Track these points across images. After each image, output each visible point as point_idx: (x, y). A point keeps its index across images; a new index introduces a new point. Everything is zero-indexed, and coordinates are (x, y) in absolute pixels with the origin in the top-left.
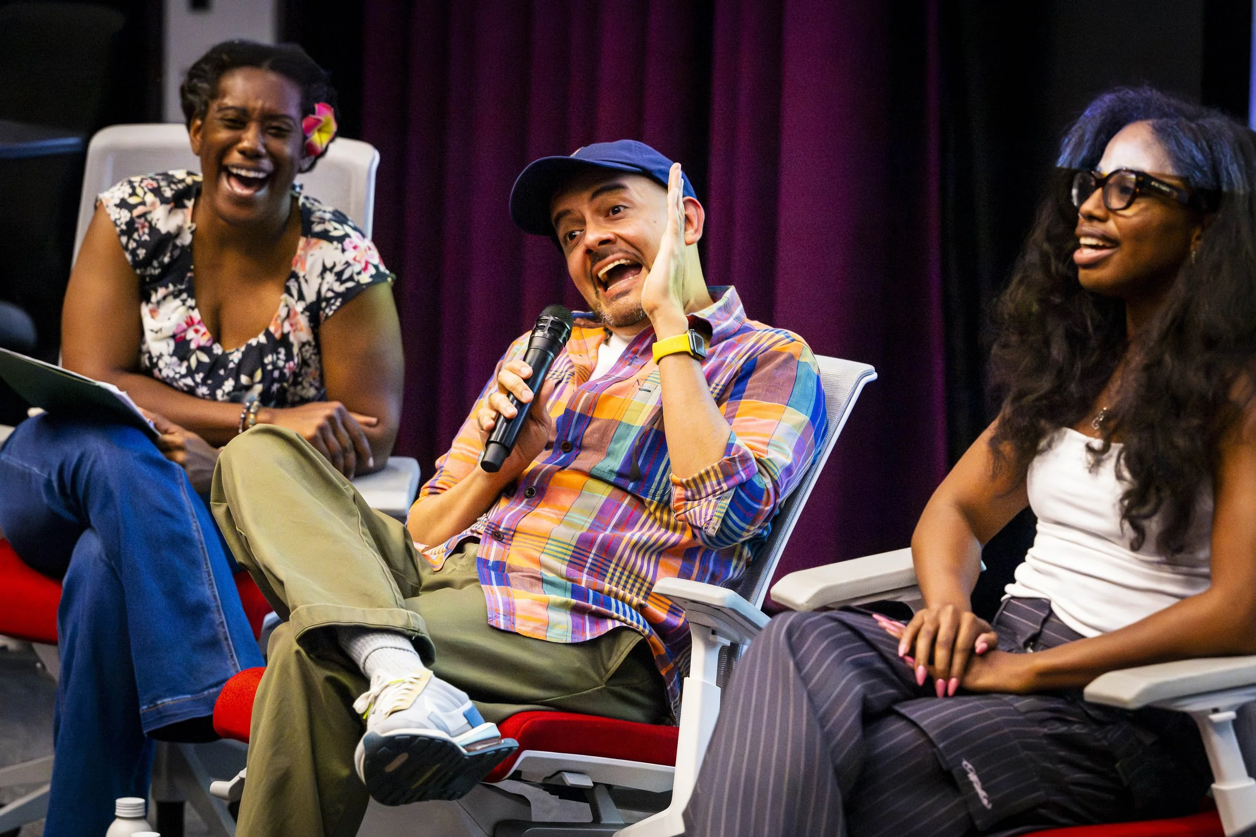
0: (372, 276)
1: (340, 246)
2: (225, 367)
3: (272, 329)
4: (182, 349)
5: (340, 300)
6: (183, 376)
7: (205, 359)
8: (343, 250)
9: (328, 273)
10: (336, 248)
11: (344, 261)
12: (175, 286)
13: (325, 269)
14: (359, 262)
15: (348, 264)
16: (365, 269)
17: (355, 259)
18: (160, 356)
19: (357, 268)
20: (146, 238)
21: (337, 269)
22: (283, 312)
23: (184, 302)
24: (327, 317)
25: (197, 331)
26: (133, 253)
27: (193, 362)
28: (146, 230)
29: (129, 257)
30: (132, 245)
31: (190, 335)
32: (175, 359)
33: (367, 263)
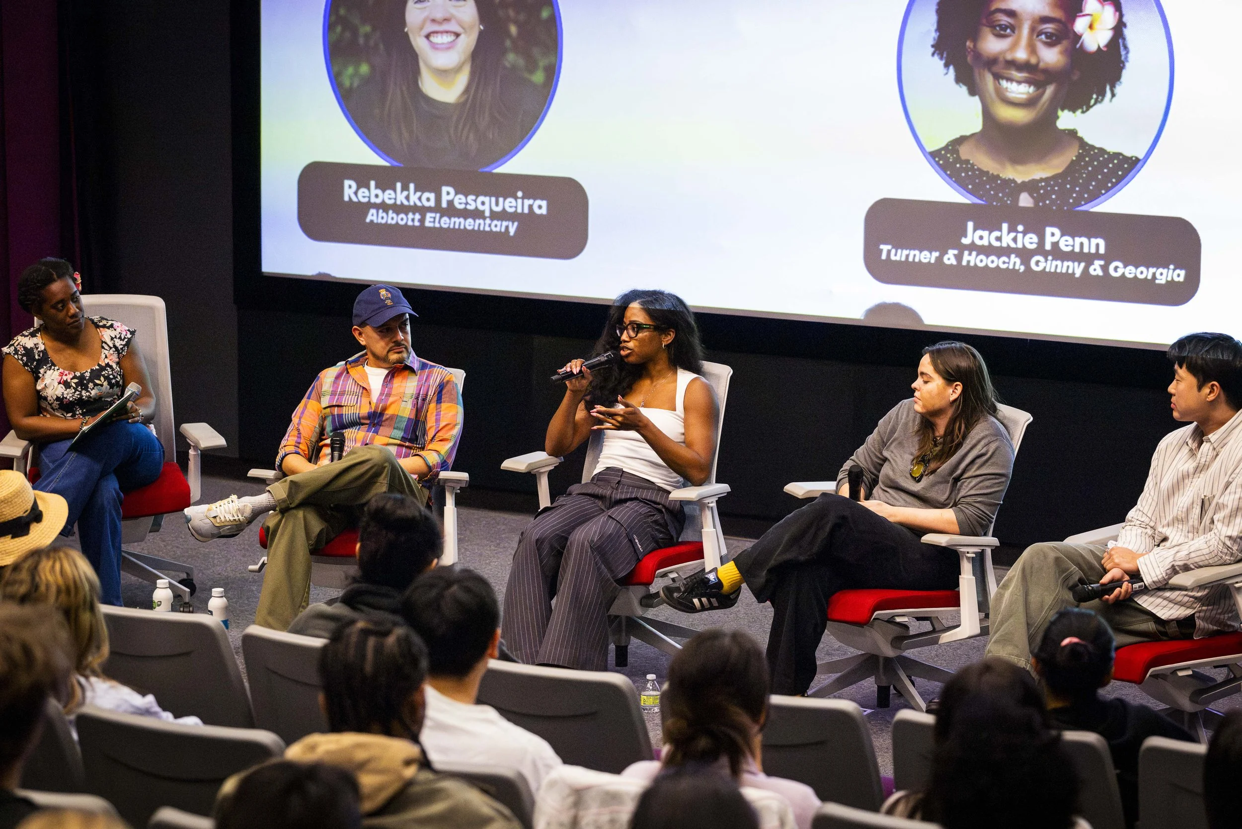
2: (86, 380)
3: (100, 363)
4: (67, 385)
6: (75, 393)
7: (76, 381)
8: (115, 330)
12: (46, 366)
18: (63, 394)
20: (23, 352)
22: (103, 356)
23: (54, 370)
25: (66, 375)
26: (22, 360)
27: (74, 385)
28: (22, 349)
29: (21, 362)
30: (20, 357)
31: (65, 378)
32: (68, 390)
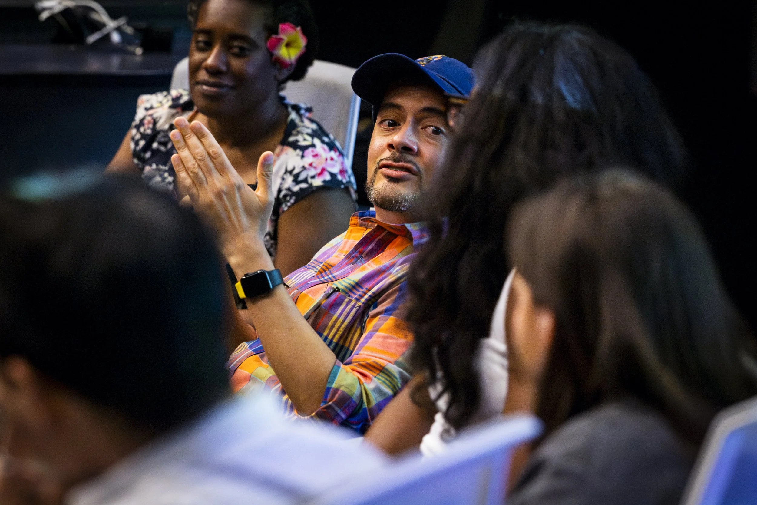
0: (324, 181)
1: (301, 153)
5: (294, 198)
9: (288, 174)
10: (298, 155)
11: (301, 165)
13: (286, 172)
14: (315, 168)
15: (304, 168)
16: (321, 174)
17: (311, 165)
19: (312, 172)
21: (295, 172)
24: (283, 212)
28: (151, 125)
33: (323, 170)
